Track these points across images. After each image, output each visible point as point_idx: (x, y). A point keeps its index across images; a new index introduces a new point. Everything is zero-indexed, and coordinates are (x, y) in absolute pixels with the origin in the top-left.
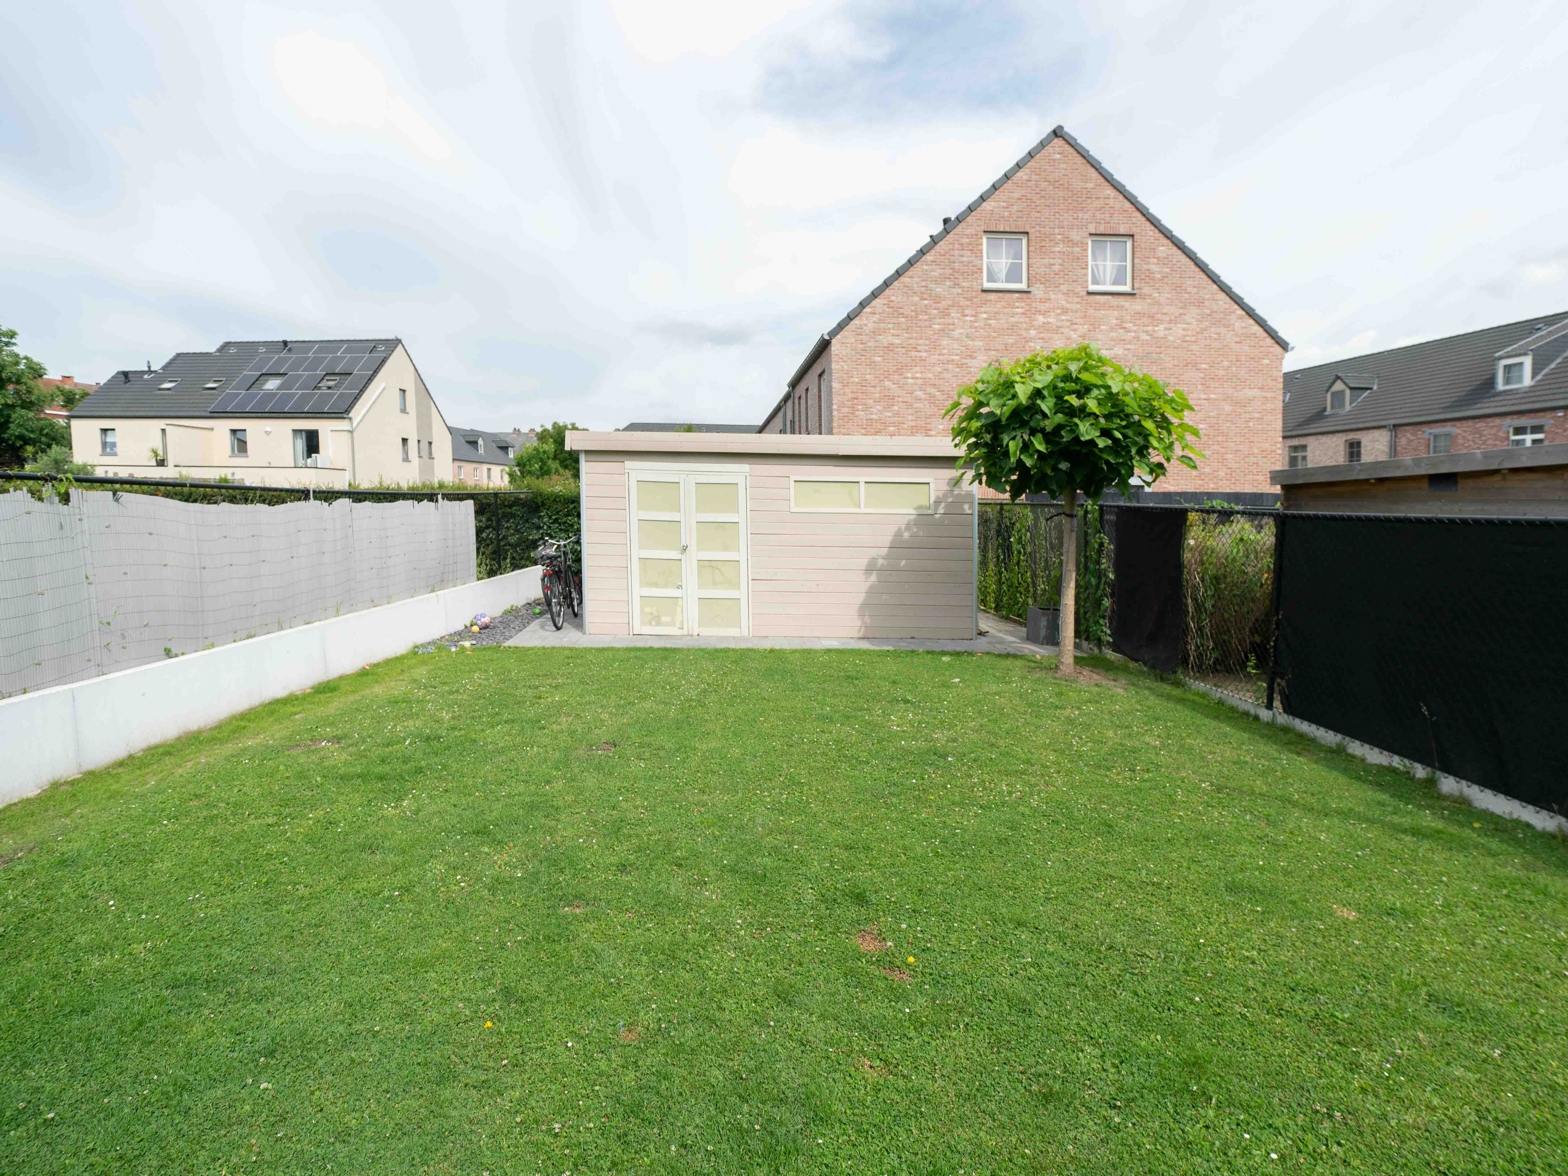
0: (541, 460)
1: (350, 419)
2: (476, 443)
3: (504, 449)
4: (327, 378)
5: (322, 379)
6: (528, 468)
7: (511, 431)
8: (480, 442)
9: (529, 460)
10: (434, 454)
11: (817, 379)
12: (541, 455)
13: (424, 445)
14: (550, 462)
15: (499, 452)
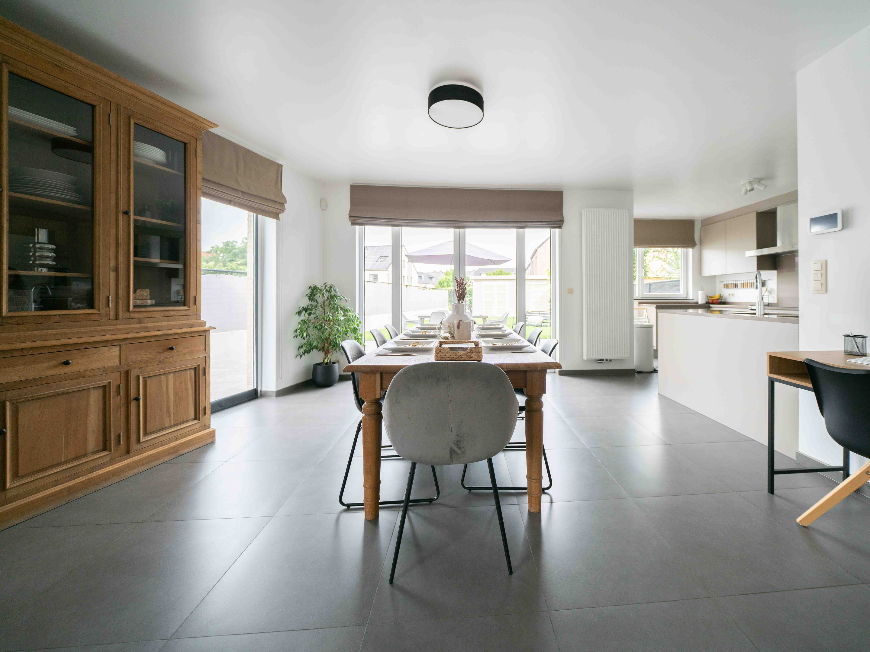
0: (448, 282)
1: (388, 270)
2: (421, 276)
3: (431, 278)
4: (381, 258)
5: (379, 258)
6: (443, 285)
7: (433, 272)
8: (423, 276)
9: (443, 282)
10: (412, 281)
11: (535, 258)
12: (448, 280)
13: (410, 278)
14: (450, 283)
15: (430, 280)
